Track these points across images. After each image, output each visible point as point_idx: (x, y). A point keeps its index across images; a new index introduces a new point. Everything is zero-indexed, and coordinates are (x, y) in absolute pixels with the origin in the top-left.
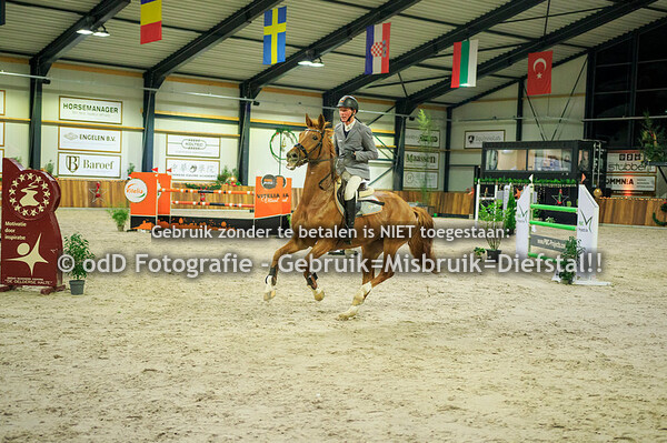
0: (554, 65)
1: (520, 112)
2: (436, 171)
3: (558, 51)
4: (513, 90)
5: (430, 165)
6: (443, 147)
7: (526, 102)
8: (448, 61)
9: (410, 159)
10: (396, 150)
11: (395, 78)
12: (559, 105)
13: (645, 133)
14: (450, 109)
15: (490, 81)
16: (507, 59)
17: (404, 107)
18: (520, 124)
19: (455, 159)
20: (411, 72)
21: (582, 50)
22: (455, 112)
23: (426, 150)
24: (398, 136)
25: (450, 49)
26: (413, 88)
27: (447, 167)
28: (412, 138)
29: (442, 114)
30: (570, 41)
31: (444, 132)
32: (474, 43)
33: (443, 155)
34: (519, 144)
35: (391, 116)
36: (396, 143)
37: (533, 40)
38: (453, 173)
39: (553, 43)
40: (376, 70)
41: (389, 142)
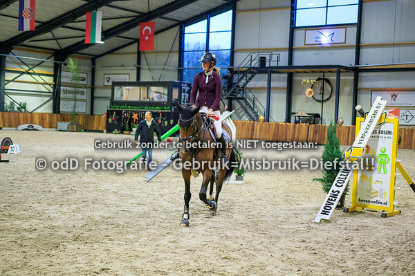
0: (156, 33)
1: (139, 62)
2: (85, 100)
3: (159, 22)
4: (134, 48)
5: (79, 96)
6: (89, 84)
7: (142, 56)
8: (83, 25)
9: (66, 92)
10: (55, 85)
11: (48, 35)
12: (162, 58)
14: (94, 58)
15: (115, 41)
16: (127, 26)
17: (60, 56)
18: (139, 70)
19: (98, 93)
20: (60, 31)
21: (174, 23)
22: (98, 61)
23: (75, 86)
24: (56, 76)
25: (84, 17)
26: (66, 43)
27: (93, 98)
28: (66, 77)
29: (89, 62)
30: (166, 16)
31: (90, 74)
32: (99, 14)
33: (89, 90)
34: (138, 83)
35: (51, 62)
36: (55, 81)
37: (143, 14)
38: (97, 102)
39: (154, 17)
40: (27, 27)
41: (50, 80)
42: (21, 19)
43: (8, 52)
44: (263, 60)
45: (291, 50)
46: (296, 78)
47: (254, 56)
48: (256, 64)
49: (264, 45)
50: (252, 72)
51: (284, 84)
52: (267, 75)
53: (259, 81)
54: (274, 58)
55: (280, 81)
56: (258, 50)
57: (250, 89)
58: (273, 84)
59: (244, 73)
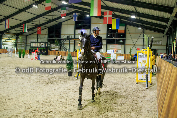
0: (42, 30)
1: (38, 37)
2: (24, 46)
3: (42, 27)
4: (36, 33)
5: (22, 45)
6: (25, 42)
7: (39, 35)
8: (22, 27)
9: (19, 44)
10: (16, 43)
11: (14, 30)
12: (44, 36)
13: (56, 41)
14: (26, 36)
15: (31, 32)
16: (34, 28)
17: (17, 35)
18: (38, 39)
20: (17, 29)
21: (46, 27)
22: (27, 37)
23: (21, 43)
24: (16, 40)
25: (23, 25)
26: (19, 32)
27: (26, 46)
28: (19, 41)
30: (44, 26)
31: (25, 40)
32: (27, 25)
33: (25, 44)
34: (38, 42)
35: (15, 37)
36: (16, 41)
37: (38, 25)
38: (27, 47)
39: (41, 26)
40: (7, 28)
41: (15, 41)
42: (5, 26)
43: (3, 34)
44: (68, 37)
45: (75, 35)
46: (76, 41)
47: (66, 36)
48: (66, 38)
49: (68, 33)
50: (65, 40)
51: (73, 43)
52: (69, 41)
53: (67, 42)
54: (71, 36)
55: (72, 42)
56: (67, 34)
57: (65, 44)
58: (70, 43)
59: (63, 40)
